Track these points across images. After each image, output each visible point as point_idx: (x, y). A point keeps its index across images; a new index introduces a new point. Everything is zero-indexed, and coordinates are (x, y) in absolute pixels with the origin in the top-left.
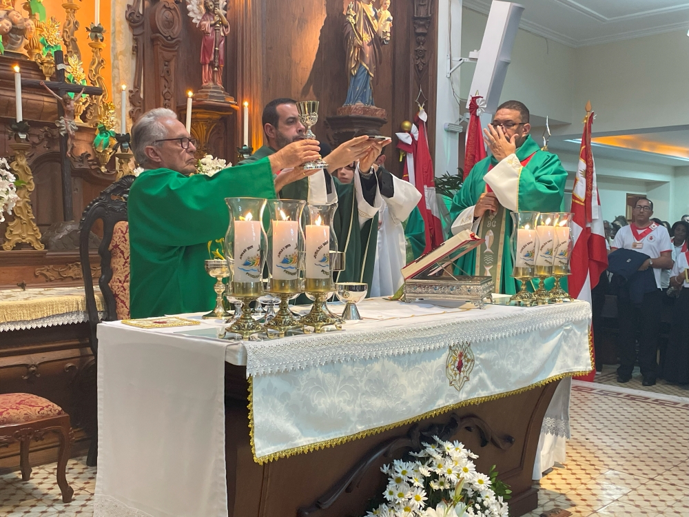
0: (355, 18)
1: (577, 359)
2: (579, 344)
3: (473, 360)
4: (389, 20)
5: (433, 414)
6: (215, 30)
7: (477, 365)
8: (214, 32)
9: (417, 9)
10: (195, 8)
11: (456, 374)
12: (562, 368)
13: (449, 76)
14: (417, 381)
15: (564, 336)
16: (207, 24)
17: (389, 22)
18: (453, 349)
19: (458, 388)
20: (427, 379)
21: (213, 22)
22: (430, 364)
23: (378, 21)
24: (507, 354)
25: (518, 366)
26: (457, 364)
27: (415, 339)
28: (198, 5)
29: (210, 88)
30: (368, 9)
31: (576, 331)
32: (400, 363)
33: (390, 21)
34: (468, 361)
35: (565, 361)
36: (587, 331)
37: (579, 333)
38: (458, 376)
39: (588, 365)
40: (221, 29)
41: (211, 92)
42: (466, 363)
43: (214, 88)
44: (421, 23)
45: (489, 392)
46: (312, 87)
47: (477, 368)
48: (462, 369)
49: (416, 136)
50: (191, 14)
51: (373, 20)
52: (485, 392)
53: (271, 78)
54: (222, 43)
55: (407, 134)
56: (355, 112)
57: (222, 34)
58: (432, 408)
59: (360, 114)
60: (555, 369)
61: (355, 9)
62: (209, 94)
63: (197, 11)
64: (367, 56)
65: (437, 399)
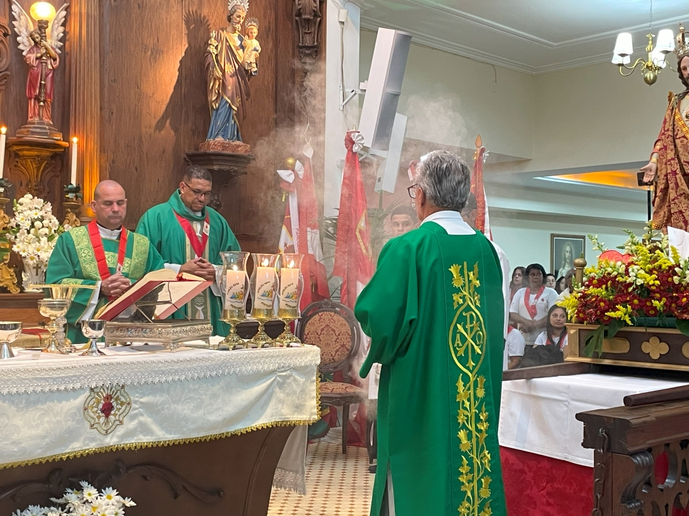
0: (216, 48)
1: (298, 408)
2: (301, 391)
3: (129, 404)
4: (255, 50)
5: (64, 457)
6: (42, 63)
7: (136, 409)
8: (40, 65)
9: (303, 38)
10: (25, 40)
11: (99, 417)
12: (272, 416)
13: (342, 108)
14: (37, 422)
15: (278, 382)
16: (33, 56)
17: (255, 52)
18: (95, 390)
19: (104, 432)
20: (54, 420)
21: (39, 55)
22: (60, 405)
23: (243, 51)
24: (183, 399)
25: (201, 412)
26: (101, 406)
27: (36, 379)
28: (27, 37)
29: (34, 123)
30: (230, 38)
31: (298, 378)
32: (13, 403)
33: (257, 51)
34: (122, 404)
35: (277, 408)
36: (314, 378)
37: (301, 380)
38: (102, 420)
39: (312, 414)
40: (49, 62)
41: (34, 128)
42: (119, 406)
43: (38, 123)
44: (307, 52)
45: (153, 438)
46: (168, 122)
47: (136, 411)
48: (113, 412)
49: (301, 173)
50: (21, 47)
51: (237, 49)
52: (149, 437)
53: (114, 112)
54: (50, 75)
55: (290, 172)
56: (214, 148)
57: (50, 67)
58: (63, 450)
59: (219, 150)
60: (263, 417)
61: (218, 39)
62: (30, 129)
63: (27, 43)
64: (230, 88)
65: (72, 442)
